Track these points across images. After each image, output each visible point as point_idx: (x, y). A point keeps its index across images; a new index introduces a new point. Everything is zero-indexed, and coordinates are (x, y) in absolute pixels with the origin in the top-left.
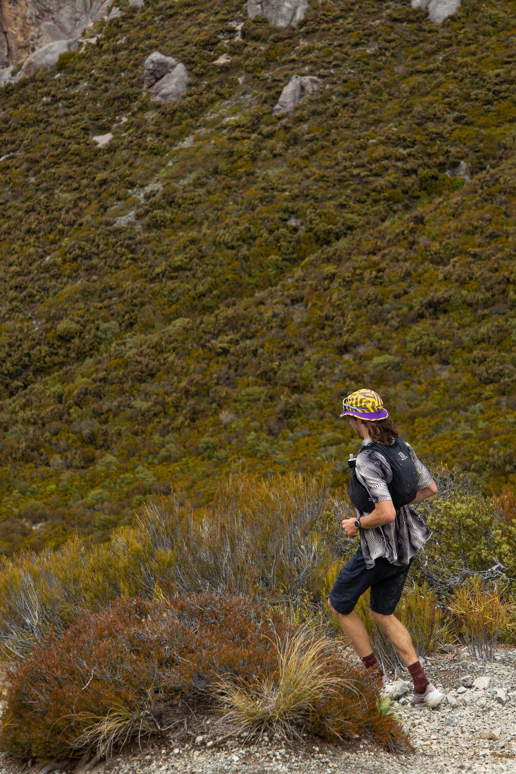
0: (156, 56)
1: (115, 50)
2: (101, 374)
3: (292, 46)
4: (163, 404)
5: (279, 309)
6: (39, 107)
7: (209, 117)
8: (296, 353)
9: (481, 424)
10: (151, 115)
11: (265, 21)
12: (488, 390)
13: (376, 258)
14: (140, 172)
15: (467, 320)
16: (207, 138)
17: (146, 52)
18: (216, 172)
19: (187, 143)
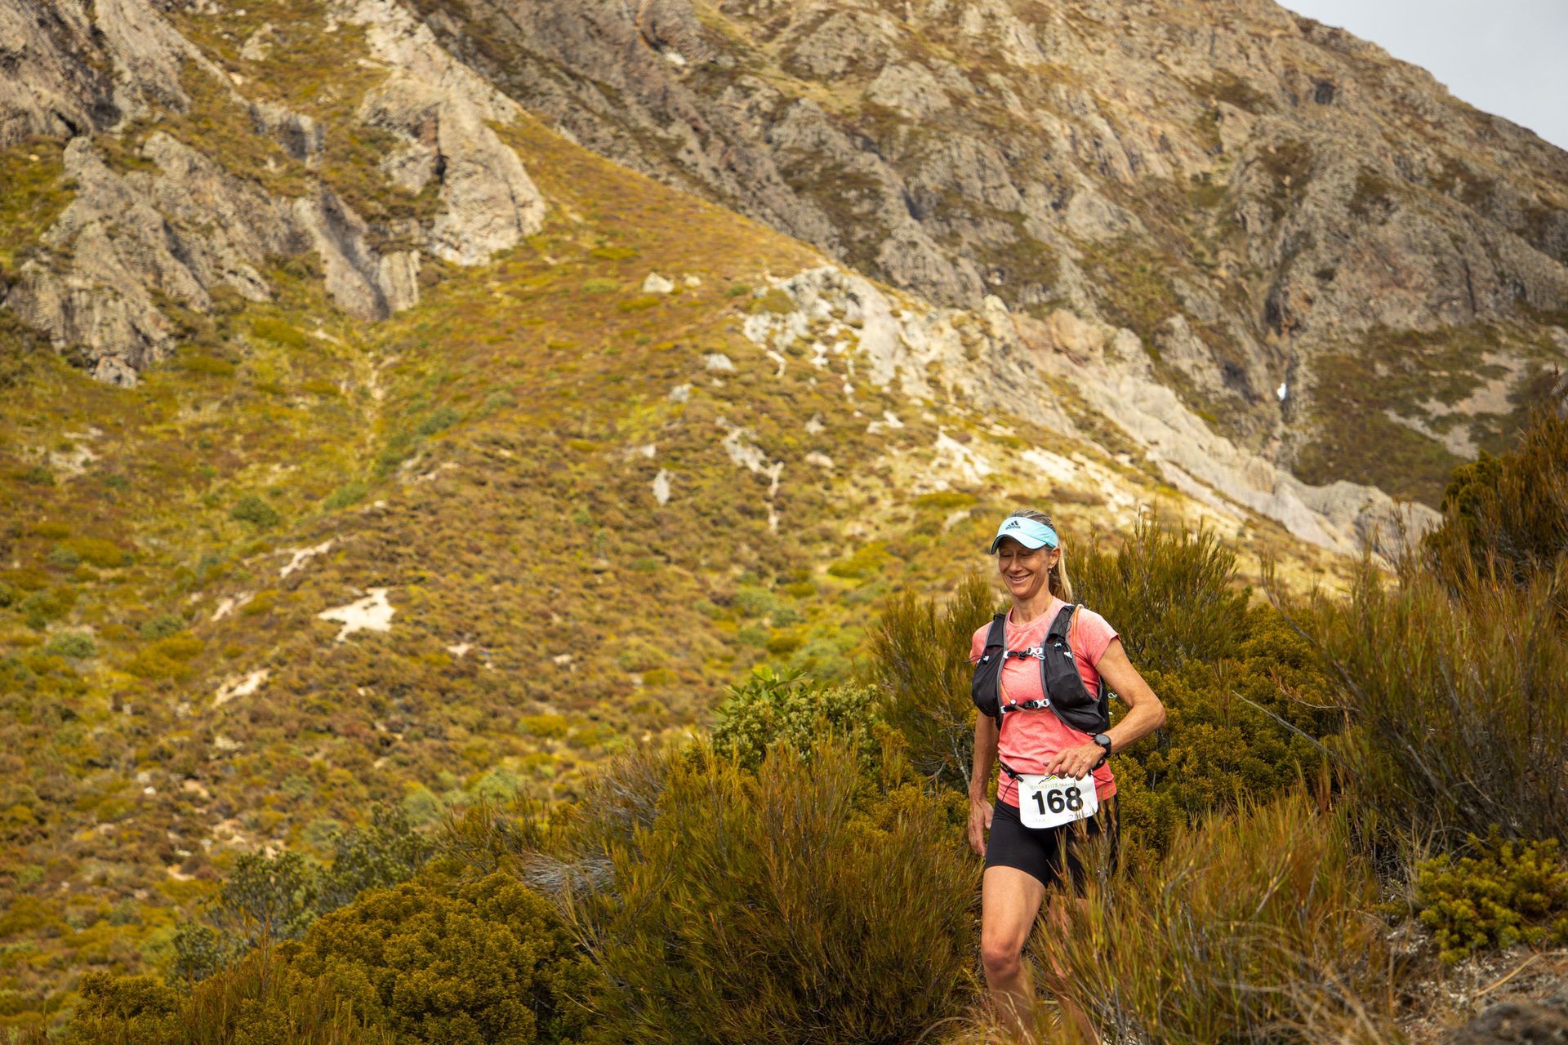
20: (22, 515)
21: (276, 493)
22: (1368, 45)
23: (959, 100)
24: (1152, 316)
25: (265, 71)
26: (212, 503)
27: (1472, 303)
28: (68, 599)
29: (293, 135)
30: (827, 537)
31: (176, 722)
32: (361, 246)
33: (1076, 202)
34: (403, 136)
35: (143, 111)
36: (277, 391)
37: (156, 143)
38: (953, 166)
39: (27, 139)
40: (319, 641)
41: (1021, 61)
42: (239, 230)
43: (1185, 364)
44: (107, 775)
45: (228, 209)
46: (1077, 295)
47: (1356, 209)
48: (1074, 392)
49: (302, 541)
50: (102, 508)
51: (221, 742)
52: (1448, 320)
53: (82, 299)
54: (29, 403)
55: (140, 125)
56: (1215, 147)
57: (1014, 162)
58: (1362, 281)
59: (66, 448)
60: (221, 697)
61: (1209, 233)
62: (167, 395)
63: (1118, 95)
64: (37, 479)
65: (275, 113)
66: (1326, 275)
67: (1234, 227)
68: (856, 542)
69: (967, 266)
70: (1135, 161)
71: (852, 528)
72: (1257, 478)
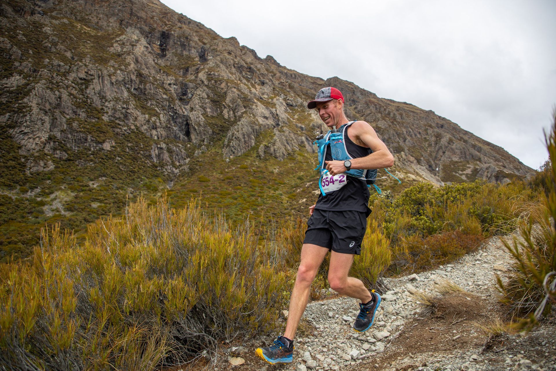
20: (271, 177)
21: (303, 176)
22: (449, 120)
23: (390, 126)
24: (418, 158)
25: (298, 120)
26: (294, 177)
27: (466, 157)
28: (278, 188)
29: (301, 128)
30: (381, 185)
31: (295, 205)
32: (311, 143)
33: (407, 141)
34: (316, 128)
35: (283, 125)
36: (301, 162)
37: (285, 128)
38: (389, 135)
39: (268, 128)
40: (313, 195)
41: (399, 120)
42: (295, 141)
43: (423, 165)
44: (288, 211)
45: (294, 138)
46: (407, 154)
47: (449, 143)
48: (411, 167)
49: (308, 182)
50: (280, 177)
51: (302, 207)
52: (462, 160)
53: (276, 149)
54: (270, 162)
55: (282, 126)
56: (427, 134)
57: (398, 135)
58: (449, 153)
59: (275, 169)
60: (300, 202)
61: (426, 146)
62: (287, 162)
63: (413, 126)
64: (272, 173)
65: (299, 125)
66: (444, 153)
67: (430, 145)
68: (385, 186)
69: (391, 149)
70: (416, 135)
71: (384, 184)
72: (438, 180)
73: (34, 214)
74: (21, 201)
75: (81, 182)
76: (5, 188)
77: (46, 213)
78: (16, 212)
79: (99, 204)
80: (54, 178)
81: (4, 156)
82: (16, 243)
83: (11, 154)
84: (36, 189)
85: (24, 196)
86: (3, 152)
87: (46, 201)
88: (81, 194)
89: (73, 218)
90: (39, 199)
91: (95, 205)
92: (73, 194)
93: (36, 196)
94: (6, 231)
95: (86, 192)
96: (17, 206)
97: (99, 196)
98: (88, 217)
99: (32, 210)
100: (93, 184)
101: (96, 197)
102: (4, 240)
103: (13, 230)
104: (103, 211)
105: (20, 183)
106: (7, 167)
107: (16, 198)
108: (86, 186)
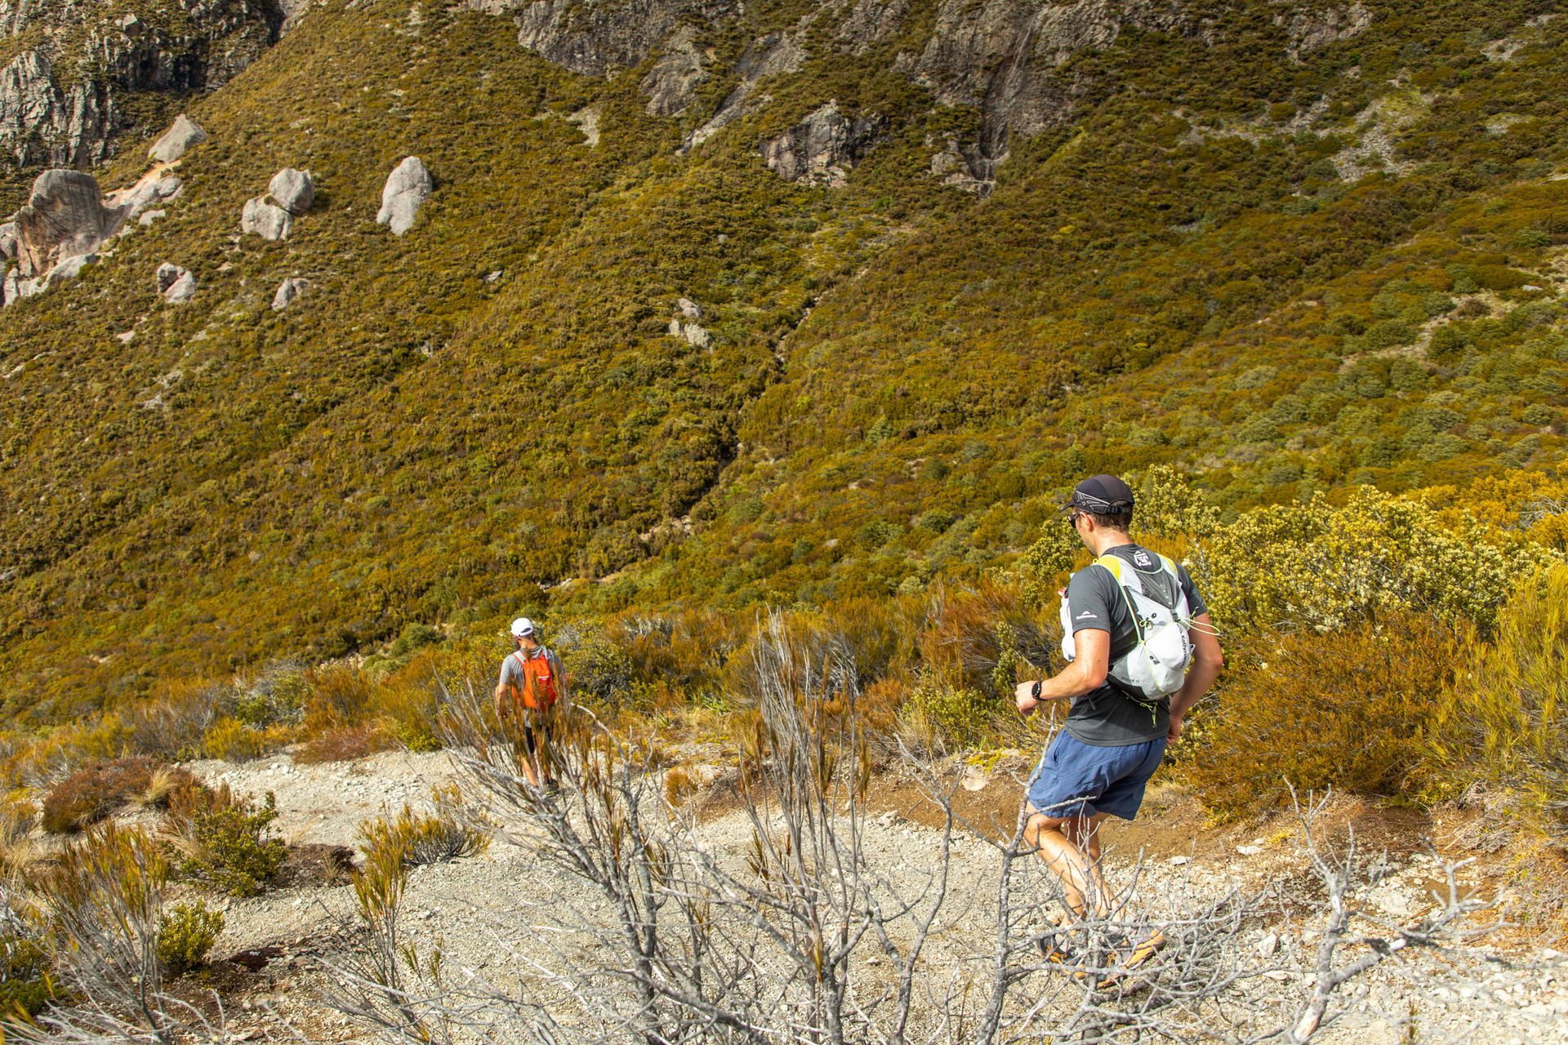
0: (166, 266)
1: (132, 261)
2: (145, 533)
3: (283, 255)
4: (200, 551)
5: (290, 467)
6: (66, 311)
7: (218, 313)
8: (306, 501)
9: (452, 541)
10: (167, 315)
11: (258, 235)
12: (456, 515)
13: (364, 421)
14: (161, 362)
15: (437, 464)
16: (217, 331)
17: (158, 263)
18: (227, 359)
19: (202, 335)
73: (1307, 183)
74: (1274, 148)
75: (1456, 52)
76: (1233, 116)
77: (1342, 174)
78: (1259, 182)
79: (1514, 120)
80: (1369, 58)
81: (1228, 22)
82: (1246, 276)
83: (1247, 12)
84: (1316, 104)
85: (1282, 130)
86: (1229, 9)
87: (1342, 138)
88: (1456, 93)
89: (1414, 183)
90: (1322, 134)
91: (1498, 126)
92: (1427, 100)
93: (1315, 127)
94: (1227, 242)
95: (1470, 84)
96: (1265, 165)
97: (1519, 89)
98: (1467, 174)
99: (1302, 172)
100: (1501, 50)
101: (1504, 99)
102: (1217, 271)
103: (1245, 239)
104: (1526, 142)
105: (1274, 93)
106: (1238, 54)
107: (1263, 142)
108: (1471, 62)
